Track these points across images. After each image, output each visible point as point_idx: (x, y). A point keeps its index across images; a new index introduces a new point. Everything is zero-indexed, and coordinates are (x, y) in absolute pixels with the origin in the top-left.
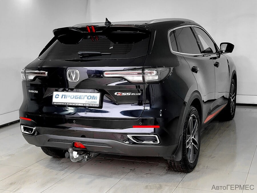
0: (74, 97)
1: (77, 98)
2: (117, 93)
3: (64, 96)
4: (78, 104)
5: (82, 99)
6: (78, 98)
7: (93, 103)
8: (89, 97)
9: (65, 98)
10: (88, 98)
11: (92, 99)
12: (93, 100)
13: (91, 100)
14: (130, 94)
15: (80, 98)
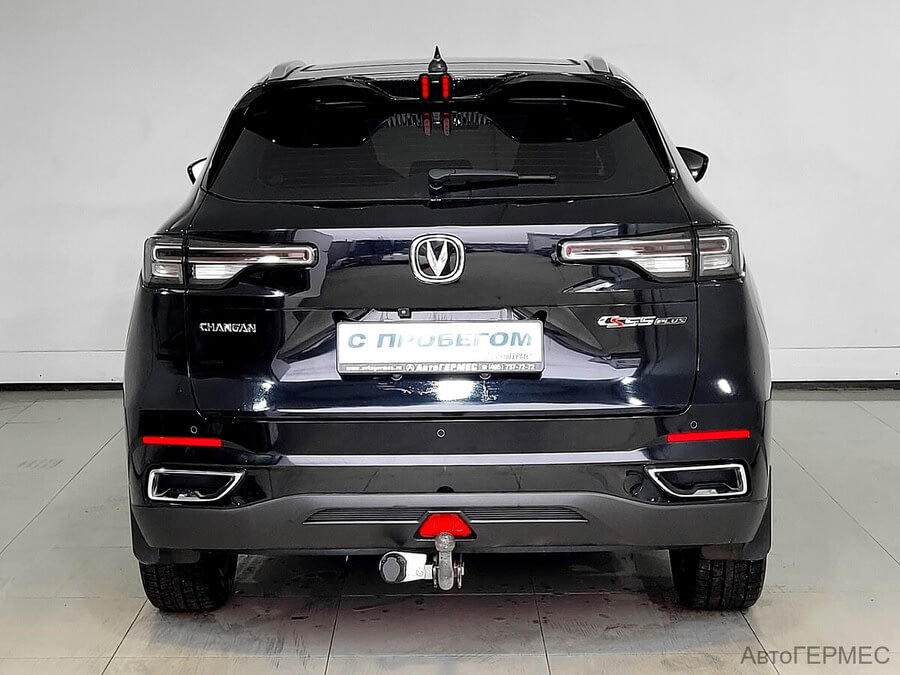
0: (432, 339)
1: (446, 343)
2: (606, 318)
3: (387, 340)
4: (454, 366)
5: (468, 345)
6: (451, 344)
7: (519, 360)
8: (499, 339)
9: (392, 344)
10: (492, 341)
11: (512, 344)
12: (517, 349)
13: (507, 349)
14: (650, 323)
15: (459, 343)
